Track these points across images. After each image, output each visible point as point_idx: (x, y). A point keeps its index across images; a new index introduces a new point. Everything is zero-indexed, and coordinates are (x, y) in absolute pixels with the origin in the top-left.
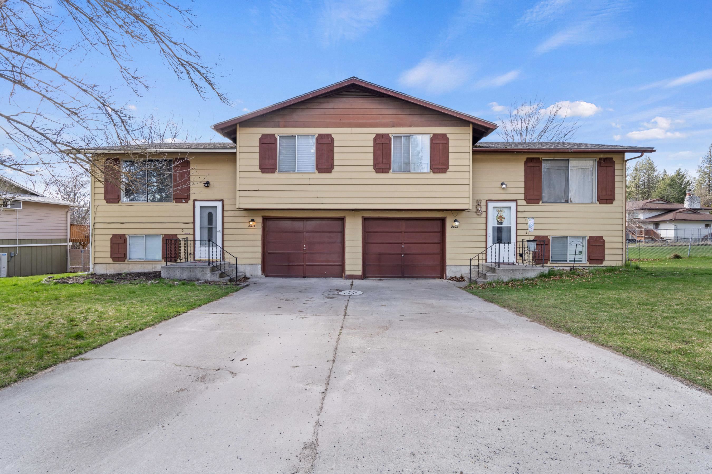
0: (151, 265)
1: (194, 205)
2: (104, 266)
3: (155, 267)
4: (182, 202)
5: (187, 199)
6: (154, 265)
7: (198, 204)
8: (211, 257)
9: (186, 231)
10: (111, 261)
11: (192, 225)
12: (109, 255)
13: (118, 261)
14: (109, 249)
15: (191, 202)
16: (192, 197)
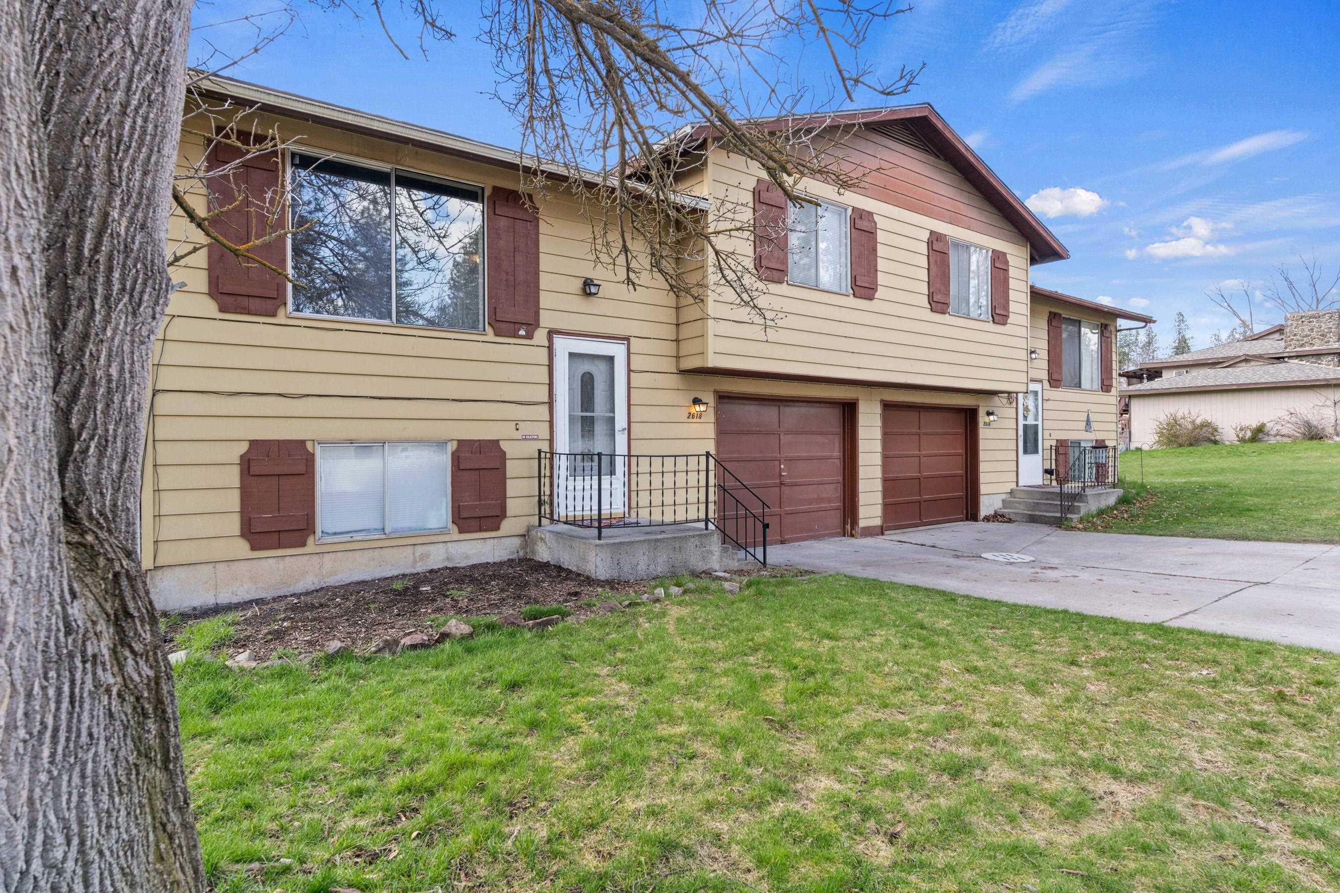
0: (409, 550)
1: (550, 348)
2: (206, 570)
3: (424, 557)
4: (515, 335)
5: (532, 325)
6: (420, 550)
7: (563, 346)
8: (605, 506)
9: (526, 429)
10: (242, 547)
11: (545, 409)
12: (234, 524)
13: (279, 546)
14: (234, 501)
15: (540, 336)
16: (547, 320)
